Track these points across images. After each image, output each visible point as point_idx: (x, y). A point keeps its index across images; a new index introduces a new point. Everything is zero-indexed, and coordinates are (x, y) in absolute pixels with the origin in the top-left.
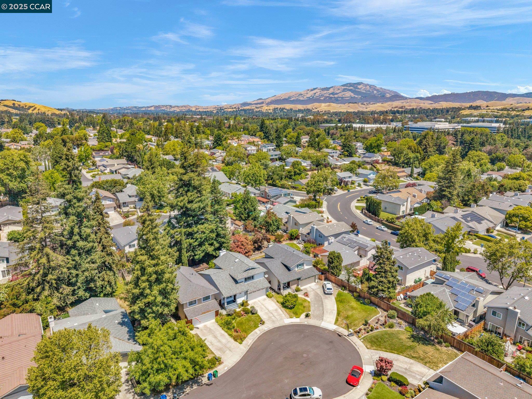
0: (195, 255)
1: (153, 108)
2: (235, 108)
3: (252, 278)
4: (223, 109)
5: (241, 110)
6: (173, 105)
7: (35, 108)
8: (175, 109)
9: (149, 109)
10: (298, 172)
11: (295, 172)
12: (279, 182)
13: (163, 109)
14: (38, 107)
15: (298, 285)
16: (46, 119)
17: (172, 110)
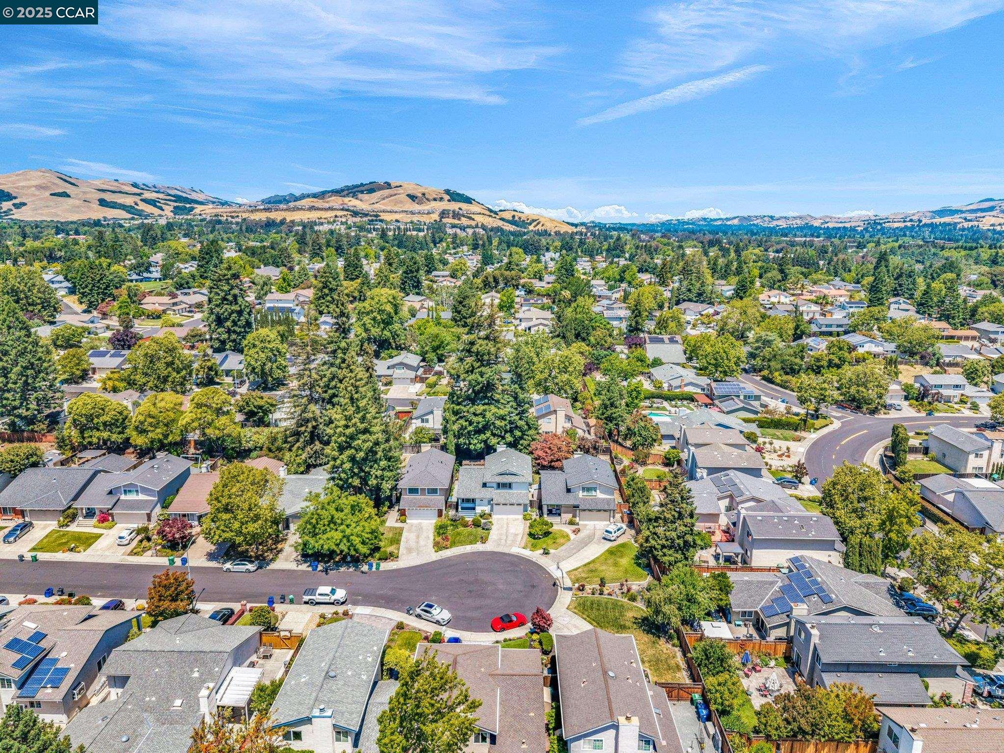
0: (470, 444)
1: (736, 222)
2: (911, 220)
3: (509, 486)
4: (880, 224)
5: (925, 225)
6: (777, 216)
7: (538, 223)
8: (779, 223)
9: (729, 223)
10: (837, 361)
11: (830, 361)
12: (780, 375)
13: (755, 222)
14: (542, 220)
15: (574, 516)
16: (531, 242)
17: (775, 223)
